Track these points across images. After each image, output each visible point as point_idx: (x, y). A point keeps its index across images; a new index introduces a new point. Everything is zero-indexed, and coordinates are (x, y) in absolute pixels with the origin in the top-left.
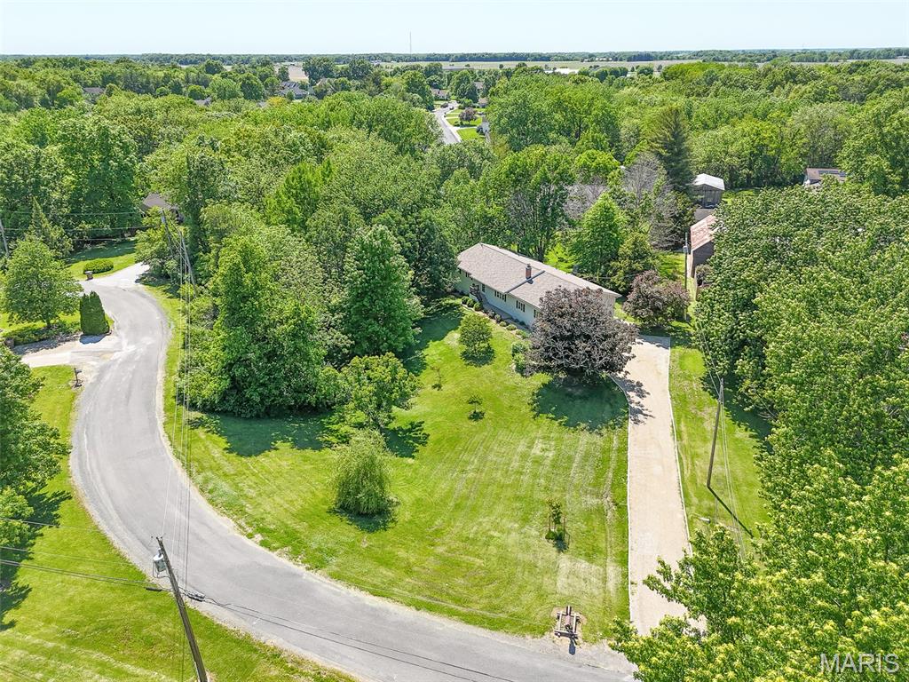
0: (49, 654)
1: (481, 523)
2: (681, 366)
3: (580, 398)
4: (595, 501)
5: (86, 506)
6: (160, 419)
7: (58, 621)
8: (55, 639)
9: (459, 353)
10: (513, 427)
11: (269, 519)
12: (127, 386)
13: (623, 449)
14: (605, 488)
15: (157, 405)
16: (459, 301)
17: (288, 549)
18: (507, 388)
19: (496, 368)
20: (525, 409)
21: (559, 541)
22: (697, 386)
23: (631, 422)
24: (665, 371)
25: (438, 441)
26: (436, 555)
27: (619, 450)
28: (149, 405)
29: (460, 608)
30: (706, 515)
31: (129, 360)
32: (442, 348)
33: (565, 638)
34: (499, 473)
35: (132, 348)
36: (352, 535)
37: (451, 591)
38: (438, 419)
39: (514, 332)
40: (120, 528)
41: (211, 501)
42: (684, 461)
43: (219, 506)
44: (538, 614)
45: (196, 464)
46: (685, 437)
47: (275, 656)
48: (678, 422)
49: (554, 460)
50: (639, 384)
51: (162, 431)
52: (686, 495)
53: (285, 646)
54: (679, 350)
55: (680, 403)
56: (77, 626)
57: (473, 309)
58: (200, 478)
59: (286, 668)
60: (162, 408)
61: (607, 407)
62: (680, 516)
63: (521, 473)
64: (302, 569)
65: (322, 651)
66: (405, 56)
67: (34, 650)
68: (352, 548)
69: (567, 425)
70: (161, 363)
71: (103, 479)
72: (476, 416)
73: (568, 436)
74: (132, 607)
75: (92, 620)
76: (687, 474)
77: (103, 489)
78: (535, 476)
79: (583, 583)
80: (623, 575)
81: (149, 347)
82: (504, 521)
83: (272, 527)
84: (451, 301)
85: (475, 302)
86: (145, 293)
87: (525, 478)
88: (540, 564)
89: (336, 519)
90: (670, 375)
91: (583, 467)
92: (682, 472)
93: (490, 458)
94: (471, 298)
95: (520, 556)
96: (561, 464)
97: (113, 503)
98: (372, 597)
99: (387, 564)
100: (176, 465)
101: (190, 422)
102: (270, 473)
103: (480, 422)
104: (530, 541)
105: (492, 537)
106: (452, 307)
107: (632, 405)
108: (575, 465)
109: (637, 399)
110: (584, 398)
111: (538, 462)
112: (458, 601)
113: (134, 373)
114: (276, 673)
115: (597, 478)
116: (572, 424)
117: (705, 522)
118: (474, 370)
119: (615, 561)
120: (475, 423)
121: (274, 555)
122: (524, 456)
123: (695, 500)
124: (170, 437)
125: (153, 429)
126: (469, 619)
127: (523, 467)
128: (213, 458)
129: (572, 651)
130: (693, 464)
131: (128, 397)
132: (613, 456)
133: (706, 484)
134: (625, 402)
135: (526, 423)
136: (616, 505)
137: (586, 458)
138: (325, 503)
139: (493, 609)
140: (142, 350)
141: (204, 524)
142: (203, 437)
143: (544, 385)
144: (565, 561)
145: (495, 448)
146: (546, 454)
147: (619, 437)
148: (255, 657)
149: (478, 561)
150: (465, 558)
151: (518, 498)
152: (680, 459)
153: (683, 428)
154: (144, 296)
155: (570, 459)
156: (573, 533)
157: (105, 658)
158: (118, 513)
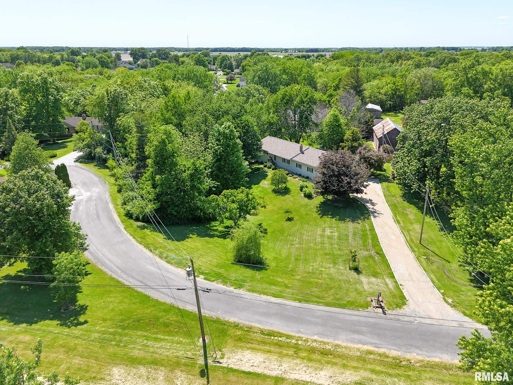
0: (114, 334)
1: (313, 266)
2: (388, 190)
3: (342, 208)
4: (367, 253)
5: (101, 268)
6: (122, 227)
7: (110, 320)
8: (113, 328)
9: (270, 190)
10: (311, 223)
11: (203, 268)
12: (95, 212)
13: (372, 229)
14: (370, 247)
15: (116, 220)
16: (262, 166)
17: (220, 280)
18: (302, 205)
19: (293, 197)
20: (315, 215)
21: (356, 270)
22: (400, 200)
23: (372, 217)
24: (381, 194)
25: (273, 232)
26: (298, 280)
27: (370, 230)
28: (111, 220)
29: (321, 301)
30: (424, 256)
31: (89, 199)
32: (260, 189)
33: (378, 309)
34: (312, 244)
35: (88, 194)
36: (250, 273)
37: (313, 294)
38: (269, 222)
39: (297, 179)
40: (125, 276)
41: (168, 262)
42: (405, 233)
43: (174, 264)
44: (361, 300)
45: (152, 246)
46: (401, 222)
47: (236, 326)
48: (396, 216)
49: (338, 236)
50: (371, 200)
51: (125, 232)
52: (411, 247)
53: (240, 321)
54: (385, 184)
55: (394, 207)
56: (122, 321)
57: (271, 169)
58: (157, 252)
59: (244, 330)
60: (120, 221)
61: (358, 211)
62: (412, 256)
63: (324, 243)
64: (232, 289)
65: (260, 322)
66: (183, 49)
67: (104, 333)
68: (253, 279)
69: (340, 220)
70: (109, 200)
71: (103, 255)
72: (289, 219)
73: (342, 225)
74: (149, 311)
75: (129, 318)
76: (408, 238)
77: (106, 260)
78: (331, 244)
79: (377, 286)
80: (395, 282)
81: (98, 193)
82: (324, 264)
83: (207, 272)
84: (257, 166)
85: (271, 166)
86: (83, 167)
87: (327, 245)
88: (351, 280)
89: (238, 267)
90: (384, 196)
91: (354, 239)
92: (405, 237)
93: (304, 238)
94: (269, 164)
95: (340, 277)
96: (343, 238)
97: (115, 266)
98: (274, 298)
99: (274, 284)
100: (141, 247)
101: (138, 227)
102: (193, 249)
103: (293, 222)
104: (343, 271)
105: (322, 271)
106: (258, 169)
107: (370, 209)
108: (350, 238)
109: (372, 207)
110: (345, 208)
111: (329, 238)
112: (318, 297)
113: (96, 205)
114: (240, 333)
115: (364, 243)
116: (342, 219)
117: (424, 258)
118: (280, 197)
119: (388, 277)
120: (290, 223)
121: (214, 283)
122: (322, 236)
123: (416, 249)
124: (131, 235)
125: (120, 231)
126: (327, 305)
127: (324, 241)
128: (160, 243)
129: (384, 313)
130: (409, 234)
131: (98, 216)
132: (369, 232)
133: (419, 242)
134: (367, 209)
135: (318, 221)
136: (378, 254)
137: (355, 234)
138: (228, 260)
139: (338, 299)
140: (94, 194)
141: (169, 272)
142: (150, 234)
143: (321, 202)
144: (363, 279)
145: (305, 233)
146: (334, 234)
147: (368, 224)
148: (226, 327)
149: (320, 281)
150: (313, 280)
151: (326, 254)
152: (402, 232)
153: (399, 219)
154: (83, 169)
155: (347, 236)
156: (362, 267)
157: (145, 334)
158: (120, 270)
